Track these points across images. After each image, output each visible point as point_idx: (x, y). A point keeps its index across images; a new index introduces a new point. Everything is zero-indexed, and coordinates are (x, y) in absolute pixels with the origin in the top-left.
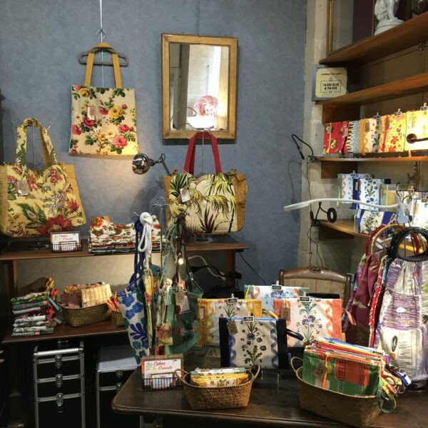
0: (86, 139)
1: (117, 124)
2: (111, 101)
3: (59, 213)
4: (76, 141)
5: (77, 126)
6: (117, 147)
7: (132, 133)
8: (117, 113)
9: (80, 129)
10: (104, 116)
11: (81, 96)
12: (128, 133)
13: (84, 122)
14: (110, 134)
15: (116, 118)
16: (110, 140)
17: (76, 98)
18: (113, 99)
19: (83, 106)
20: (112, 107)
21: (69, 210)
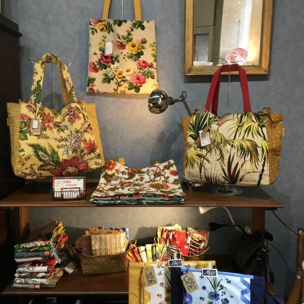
0: (103, 77)
1: (136, 61)
2: (129, 34)
3: (74, 154)
4: (94, 80)
5: (94, 64)
6: (134, 84)
7: (151, 69)
8: (136, 48)
9: (98, 66)
10: (121, 51)
11: (98, 31)
12: (147, 70)
13: (102, 59)
14: (128, 71)
15: (134, 53)
16: (128, 78)
17: (93, 33)
18: (132, 33)
19: (100, 42)
20: (130, 41)
21: (86, 151)
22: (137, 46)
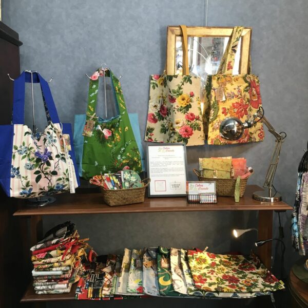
0: (161, 127)
1: (185, 113)
2: (180, 88)
4: (152, 129)
5: (153, 115)
6: (183, 136)
7: (198, 121)
8: (185, 101)
9: (157, 117)
10: (172, 104)
11: (158, 85)
12: (194, 122)
13: (160, 111)
14: (177, 123)
15: (184, 106)
16: (177, 130)
17: (154, 87)
18: (182, 86)
19: (160, 95)
20: (181, 94)
22: (186, 99)
